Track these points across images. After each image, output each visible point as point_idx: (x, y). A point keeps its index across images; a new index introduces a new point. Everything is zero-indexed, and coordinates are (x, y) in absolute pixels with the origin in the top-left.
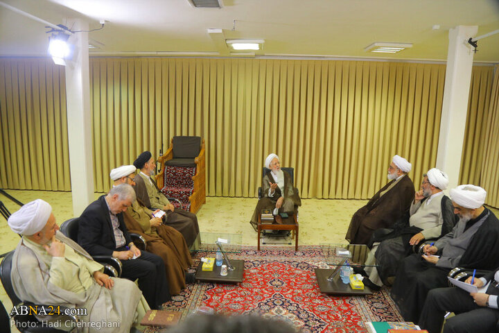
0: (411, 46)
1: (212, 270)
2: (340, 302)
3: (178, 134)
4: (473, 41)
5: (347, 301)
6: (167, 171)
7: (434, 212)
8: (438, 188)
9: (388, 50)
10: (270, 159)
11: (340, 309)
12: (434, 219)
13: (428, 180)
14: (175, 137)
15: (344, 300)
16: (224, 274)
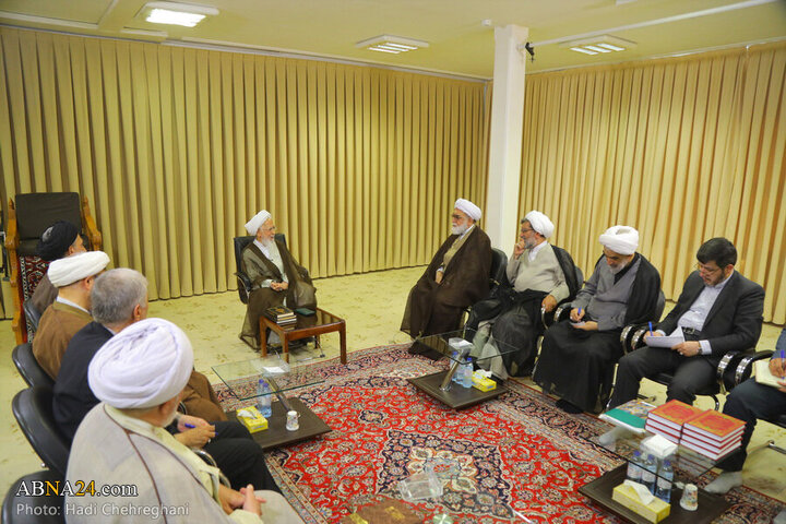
0: (426, 45)
1: (266, 427)
2: (477, 414)
3: (25, 189)
4: (530, 46)
5: (484, 410)
6: (27, 267)
7: (550, 267)
8: (543, 236)
9: (393, 48)
10: (258, 220)
11: (490, 424)
12: (550, 276)
13: (531, 226)
14: (18, 196)
15: (478, 410)
16: (293, 426)
